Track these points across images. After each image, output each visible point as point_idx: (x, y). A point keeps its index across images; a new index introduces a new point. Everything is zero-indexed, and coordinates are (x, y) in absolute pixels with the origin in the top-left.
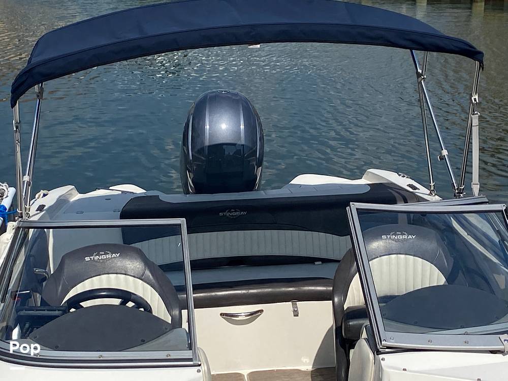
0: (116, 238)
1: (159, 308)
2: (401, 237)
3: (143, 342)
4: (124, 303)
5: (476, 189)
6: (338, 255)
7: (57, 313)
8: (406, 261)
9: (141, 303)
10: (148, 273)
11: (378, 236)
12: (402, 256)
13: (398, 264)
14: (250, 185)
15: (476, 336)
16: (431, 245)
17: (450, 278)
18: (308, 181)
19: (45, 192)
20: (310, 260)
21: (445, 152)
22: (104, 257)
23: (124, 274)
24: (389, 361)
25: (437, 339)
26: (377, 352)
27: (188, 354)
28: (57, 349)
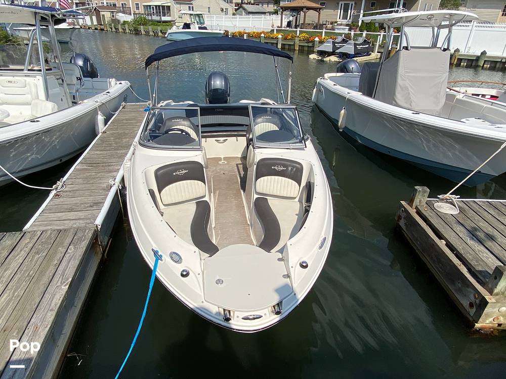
0: (184, 114)
1: (193, 134)
2: (267, 117)
3: (186, 143)
4: (182, 133)
5: (289, 102)
6: (247, 123)
7: (161, 135)
9: (187, 133)
11: (260, 117)
12: (267, 123)
13: (268, 126)
14: (226, 102)
15: (284, 144)
16: (276, 119)
17: (281, 129)
19: (163, 102)
20: (242, 125)
21: (282, 92)
22: (178, 120)
23: (184, 126)
24: (257, 150)
25: (272, 144)
26: (254, 148)
27: (199, 147)
28: (160, 145)
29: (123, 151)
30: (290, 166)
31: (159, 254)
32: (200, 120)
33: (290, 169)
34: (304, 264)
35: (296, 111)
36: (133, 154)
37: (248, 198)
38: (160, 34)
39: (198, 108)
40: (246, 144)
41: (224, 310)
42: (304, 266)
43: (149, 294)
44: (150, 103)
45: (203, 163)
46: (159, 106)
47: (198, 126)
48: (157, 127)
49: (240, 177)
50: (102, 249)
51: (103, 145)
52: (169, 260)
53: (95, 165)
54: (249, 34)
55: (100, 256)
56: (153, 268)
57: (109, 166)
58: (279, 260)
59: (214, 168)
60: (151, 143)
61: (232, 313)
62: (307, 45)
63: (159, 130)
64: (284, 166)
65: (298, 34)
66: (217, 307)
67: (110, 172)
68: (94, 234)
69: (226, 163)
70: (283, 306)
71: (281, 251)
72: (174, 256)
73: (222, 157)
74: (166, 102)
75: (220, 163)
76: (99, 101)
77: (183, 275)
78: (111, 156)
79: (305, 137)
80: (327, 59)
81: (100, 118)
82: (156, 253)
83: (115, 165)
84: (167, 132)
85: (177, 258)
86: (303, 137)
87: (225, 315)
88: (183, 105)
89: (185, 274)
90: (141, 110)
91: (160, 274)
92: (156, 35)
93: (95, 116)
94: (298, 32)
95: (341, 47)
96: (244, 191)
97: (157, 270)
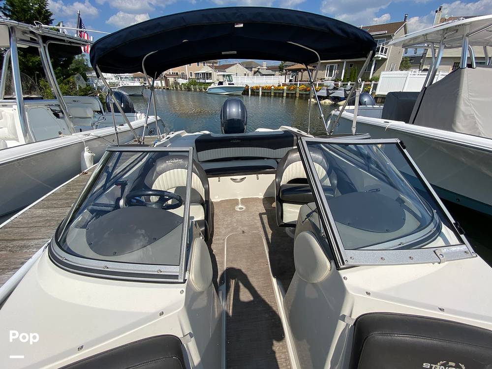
14: (242, 131)
18: (261, 130)
19: (173, 132)
20: (263, 158)
21: (322, 115)
38: (203, 90)
54: (263, 88)
62: (305, 93)
65: (298, 86)
69: (244, 208)
73: (239, 199)
74: (176, 133)
76: (92, 134)
80: (323, 102)
92: (201, 91)
94: (298, 85)
95: (333, 93)
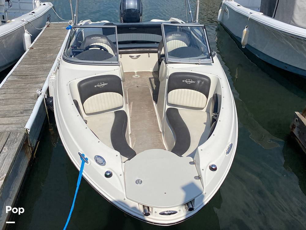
0: (101, 32)
1: (110, 51)
2: (177, 35)
3: (105, 59)
4: (101, 49)
5: (197, 21)
6: (159, 40)
7: (82, 51)
8: (178, 41)
9: (105, 50)
10: (108, 43)
11: (171, 35)
12: (177, 40)
13: (176, 43)
14: (138, 21)
15: (193, 60)
16: (185, 37)
17: (189, 46)
18: (155, 21)
19: (82, 21)
20: (154, 42)
21: (191, 11)
22: (97, 38)
23: (103, 43)
24: (169, 66)
25: (182, 60)
26: (166, 63)
27: (117, 62)
28: (82, 60)
29: (48, 65)
30: (199, 79)
31: (85, 157)
32: (118, 37)
33: (199, 82)
34: (214, 167)
35: (204, 30)
36: (58, 68)
37: (160, 108)
39: (116, 27)
40: (157, 60)
41: (144, 206)
42: (213, 168)
43: (76, 191)
44: (71, 23)
45: (121, 77)
46: (79, 25)
47: (115, 43)
48: (78, 44)
49: (153, 89)
50: (32, 150)
51: (31, 60)
52: (94, 162)
53: (24, 77)
55: (30, 156)
56: (79, 169)
57: (36, 78)
58: (191, 163)
59: (129, 82)
60: (73, 59)
61: (150, 208)
63: (79, 47)
64: (193, 79)
66: (138, 204)
67: (37, 83)
68: (24, 137)
69: (139, 77)
70: (195, 204)
71: (192, 155)
72: (98, 159)
73: (136, 72)
74: (84, 22)
75: (134, 77)
76: (25, 20)
77: (106, 176)
78: (38, 69)
79: (213, 53)
81: (27, 36)
82: (82, 156)
83: (41, 77)
84: (87, 49)
85: (100, 161)
86: (211, 53)
87: (145, 210)
88: (99, 24)
89: (108, 175)
90: (64, 28)
91: (86, 174)
93: (23, 34)
96: (156, 102)
97: (83, 171)
